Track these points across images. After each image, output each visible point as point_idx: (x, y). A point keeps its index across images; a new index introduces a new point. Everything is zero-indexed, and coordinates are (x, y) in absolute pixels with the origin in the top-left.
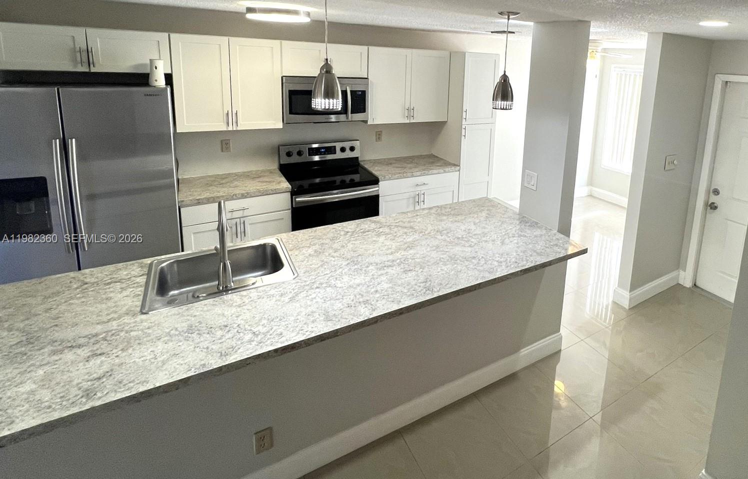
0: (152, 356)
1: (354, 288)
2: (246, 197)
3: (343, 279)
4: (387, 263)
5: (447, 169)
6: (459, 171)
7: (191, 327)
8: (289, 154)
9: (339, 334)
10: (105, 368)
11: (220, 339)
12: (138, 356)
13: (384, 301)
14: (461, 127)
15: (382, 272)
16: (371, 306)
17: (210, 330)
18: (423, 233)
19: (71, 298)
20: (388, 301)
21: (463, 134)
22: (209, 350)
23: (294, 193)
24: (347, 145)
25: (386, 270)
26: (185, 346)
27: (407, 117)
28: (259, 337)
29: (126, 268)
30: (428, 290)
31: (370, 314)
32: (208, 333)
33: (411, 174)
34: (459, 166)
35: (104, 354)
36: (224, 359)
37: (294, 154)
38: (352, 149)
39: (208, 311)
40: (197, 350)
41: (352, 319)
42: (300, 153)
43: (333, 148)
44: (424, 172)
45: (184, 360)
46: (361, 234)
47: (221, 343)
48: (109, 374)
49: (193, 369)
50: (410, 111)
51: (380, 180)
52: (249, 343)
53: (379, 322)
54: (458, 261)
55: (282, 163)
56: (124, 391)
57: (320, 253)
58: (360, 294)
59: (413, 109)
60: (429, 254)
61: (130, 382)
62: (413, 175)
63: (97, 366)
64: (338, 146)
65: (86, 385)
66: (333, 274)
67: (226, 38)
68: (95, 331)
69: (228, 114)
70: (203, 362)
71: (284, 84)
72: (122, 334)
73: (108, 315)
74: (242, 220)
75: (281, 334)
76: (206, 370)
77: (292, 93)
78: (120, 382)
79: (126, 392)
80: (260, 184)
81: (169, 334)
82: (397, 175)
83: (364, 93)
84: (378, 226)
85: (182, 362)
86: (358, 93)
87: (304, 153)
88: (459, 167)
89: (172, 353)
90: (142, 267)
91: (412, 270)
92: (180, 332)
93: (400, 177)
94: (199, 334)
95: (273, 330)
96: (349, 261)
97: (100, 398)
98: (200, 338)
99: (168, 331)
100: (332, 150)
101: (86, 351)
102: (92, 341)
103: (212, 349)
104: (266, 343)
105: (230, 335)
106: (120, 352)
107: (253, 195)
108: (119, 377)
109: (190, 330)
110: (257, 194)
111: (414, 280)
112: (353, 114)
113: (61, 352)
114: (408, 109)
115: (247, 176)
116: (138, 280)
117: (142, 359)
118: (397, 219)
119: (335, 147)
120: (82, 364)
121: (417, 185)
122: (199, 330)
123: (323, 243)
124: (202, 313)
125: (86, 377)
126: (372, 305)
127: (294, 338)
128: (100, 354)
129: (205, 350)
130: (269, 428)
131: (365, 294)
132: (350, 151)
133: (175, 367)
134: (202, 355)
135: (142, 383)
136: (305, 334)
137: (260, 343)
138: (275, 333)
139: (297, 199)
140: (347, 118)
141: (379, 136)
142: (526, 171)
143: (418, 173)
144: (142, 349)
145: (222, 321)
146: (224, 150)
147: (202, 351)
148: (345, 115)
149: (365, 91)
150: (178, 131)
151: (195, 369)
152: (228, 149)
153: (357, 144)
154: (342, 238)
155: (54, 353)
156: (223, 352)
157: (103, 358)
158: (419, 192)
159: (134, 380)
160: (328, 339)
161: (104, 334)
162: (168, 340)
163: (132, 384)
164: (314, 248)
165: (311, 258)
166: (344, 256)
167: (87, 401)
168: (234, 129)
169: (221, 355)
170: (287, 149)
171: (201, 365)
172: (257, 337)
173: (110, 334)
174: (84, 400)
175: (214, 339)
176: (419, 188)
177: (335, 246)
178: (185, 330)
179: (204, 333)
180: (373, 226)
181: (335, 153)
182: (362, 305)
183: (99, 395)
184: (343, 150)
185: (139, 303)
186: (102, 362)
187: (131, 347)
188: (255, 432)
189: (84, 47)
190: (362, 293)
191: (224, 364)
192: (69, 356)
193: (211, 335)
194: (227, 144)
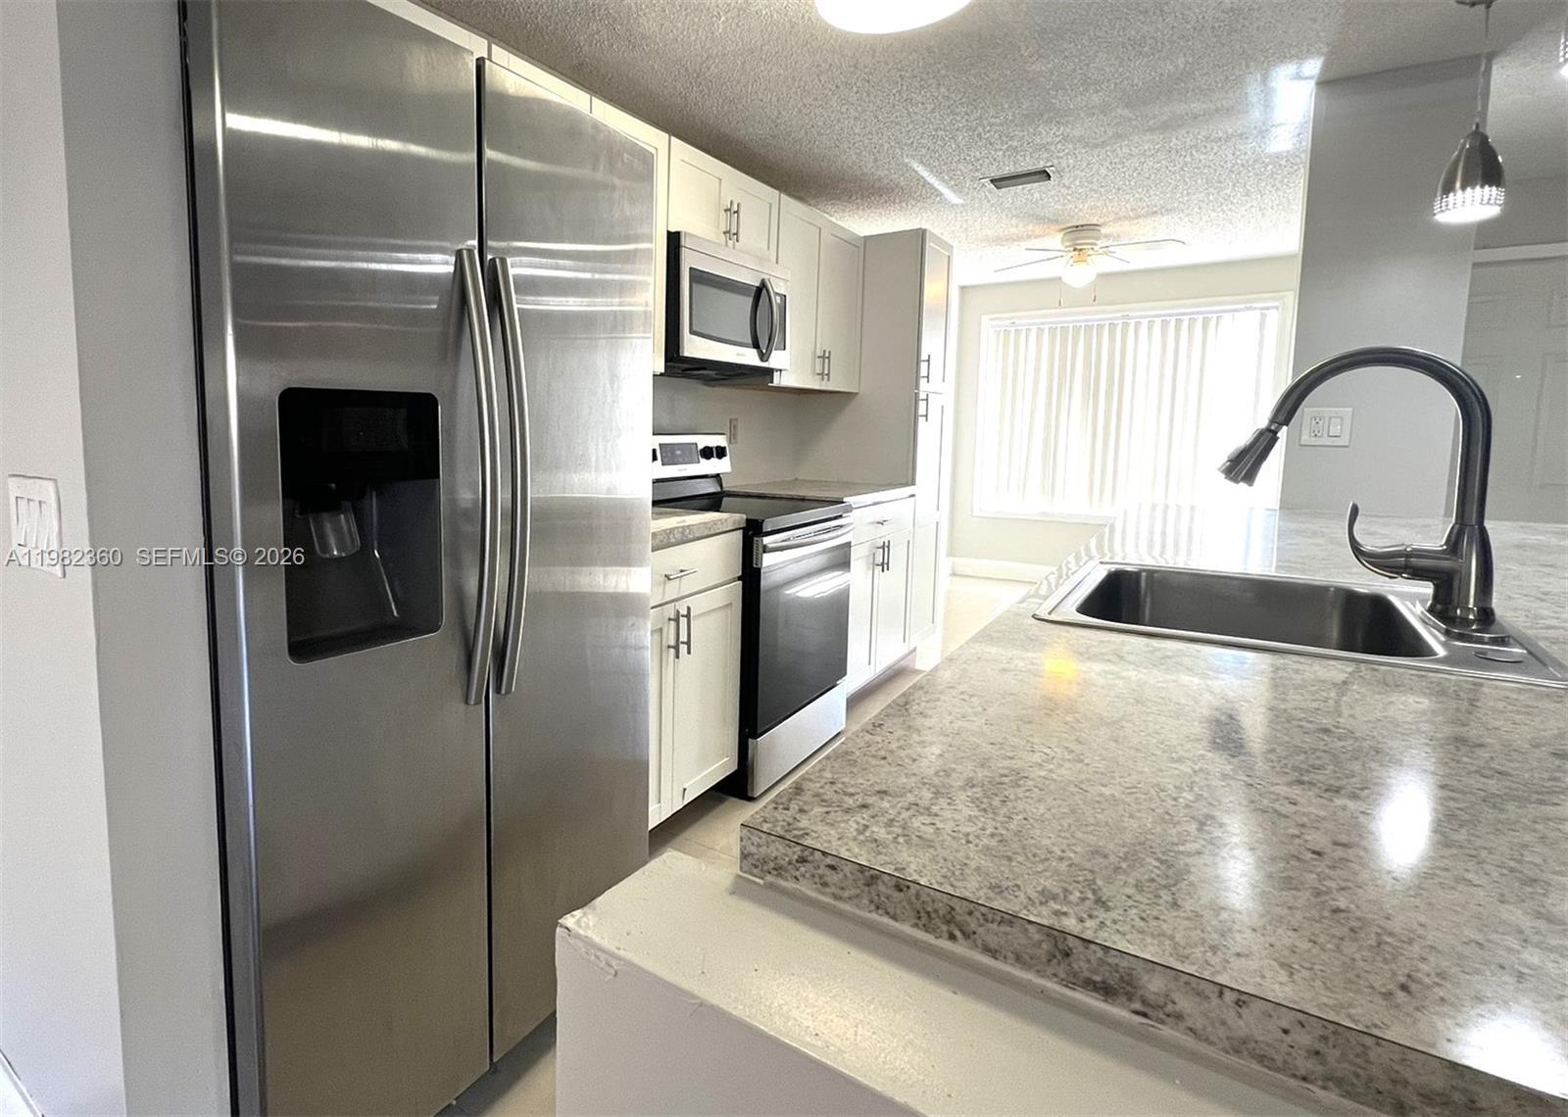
6: (913, 495)
14: (918, 396)
21: (921, 409)
27: (822, 374)
34: (915, 484)
38: (721, 454)
50: (825, 360)
59: (828, 358)
83: (783, 301)
107: (697, 534)
110: (702, 530)
114: (823, 357)
119: (696, 444)
132: (716, 458)
141: (734, 432)
149: (785, 297)
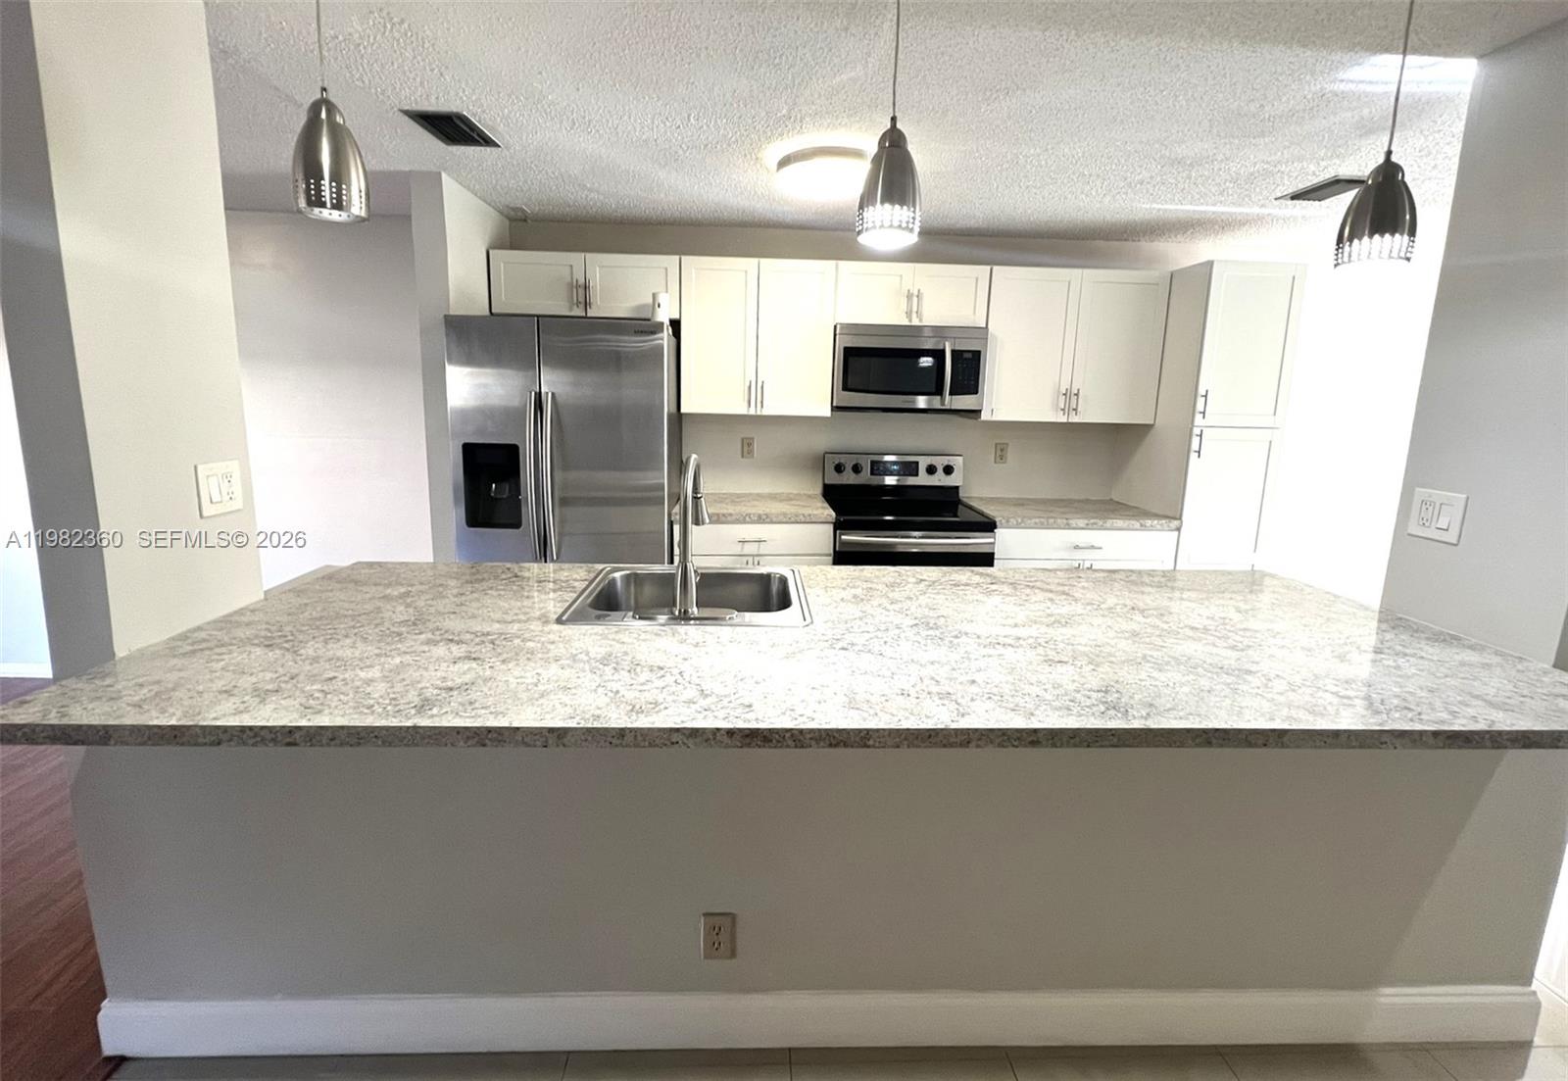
0: (535, 680)
1: (921, 665)
2: (764, 522)
3: (898, 645)
4: (1001, 640)
5: (1149, 522)
6: (1178, 529)
7: (609, 656)
8: (839, 468)
9: (871, 742)
10: (467, 678)
11: (642, 684)
12: (516, 675)
13: (990, 705)
14: (1191, 430)
15: (991, 651)
16: (957, 706)
17: (634, 667)
18: (1095, 607)
19: (491, 588)
20: (1000, 706)
21: (1195, 445)
22: (618, 696)
23: (839, 526)
24: (940, 462)
25: (1000, 650)
26: (588, 680)
27: (1063, 410)
28: (709, 700)
29: (569, 569)
30: (1114, 708)
31: (953, 721)
32: (629, 671)
33: (1065, 521)
34: (1180, 519)
35: (479, 659)
36: (634, 717)
37: (846, 469)
38: (948, 470)
39: (644, 640)
40: (600, 690)
41: (907, 718)
42: (856, 469)
43: (914, 465)
44: (1095, 521)
45: (572, 700)
46: (949, 587)
47: (640, 691)
48: (465, 687)
49: (578, 718)
50: (1070, 397)
51: (998, 524)
52: (686, 705)
53: (973, 744)
54: (1200, 670)
55: (826, 482)
56: (468, 717)
57: (862, 600)
58: (932, 678)
59: (1077, 395)
60: (1113, 642)
61: (483, 708)
62: (1068, 524)
63: (462, 673)
64: (923, 463)
65: (430, 692)
66: (879, 634)
67: (754, 261)
68: (489, 629)
69: (750, 387)
70: (598, 712)
71: (837, 337)
72: (517, 641)
73: (516, 614)
74: (756, 559)
75: (750, 706)
76: (596, 725)
77: (850, 354)
78: (471, 703)
79: (467, 720)
80: (788, 507)
81: (574, 658)
82: (1033, 520)
83: (976, 356)
84: (989, 580)
85: (568, 702)
86: (966, 355)
87: (864, 470)
88: (1179, 522)
89: (563, 684)
90: (589, 572)
91: (1066, 663)
92: (590, 658)
93: (1039, 525)
94: (615, 669)
95: (737, 696)
96: (917, 622)
97: (432, 716)
98: (613, 674)
99: (575, 652)
100: (911, 469)
101: (463, 650)
102: (477, 640)
103: (623, 696)
104: (715, 714)
105: (660, 683)
106: (498, 663)
107: (774, 520)
108: (473, 696)
109: (605, 661)
110: (781, 518)
111: (1074, 681)
112: (953, 397)
113: (435, 643)
114: (1065, 394)
115: (773, 497)
116: (576, 584)
117: (519, 680)
118: (1031, 577)
119: (917, 463)
120: (445, 664)
121: (1077, 547)
122: (617, 664)
123: (871, 588)
124: (635, 641)
125: (438, 682)
126: (958, 704)
127: (772, 720)
128: (474, 659)
129: (612, 695)
130: (730, 914)
131: (943, 681)
132: (943, 474)
133: (554, 706)
134: (603, 701)
135: (496, 714)
136: (796, 719)
137: (706, 710)
138: (739, 702)
139: (843, 537)
140: (943, 404)
141: (1001, 454)
142: (1418, 489)
143: (1082, 523)
144: (528, 668)
145: (658, 659)
146: (745, 454)
147: (606, 694)
148: (939, 398)
149: (979, 352)
150: (683, 411)
151: (582, 719)
152: (751, 452)
153: (957, 462)
154: (910, 586)
155: (428, 642)
156: (638, 707)
157: (474, 665)
158: (1081, 562)
159: (489, 707)
160: (846, 745)
161: (496, 636)
162: (568, 665)
163: (483, 711)
164: (853, 591)
165: (842, 604)
166: (908, 612)
167: (415, 714)
168: (759, 413)
169: (632, 710)
170: (837, 459)
171: (593, 716)
172: (704, 699)
173: (503, 637)
174: (413, 711)
175: (633, 682)
176: (1079, 555)
177: (895, 595)
178: (599, 656)
179: (623, 669)
180: (977, 579)
181: (917, 475)
182: (936, 698)
183: (435, 711)
184: (931, 470)
185: (560, 611)
186: (469, 669)
187: (517, 660)
188: (704, 911)
189: (582, 281)
190: (938, 678)
191: (629, 726)
192: (440, 651)
193: (633, 675)
194: (749, 445)
